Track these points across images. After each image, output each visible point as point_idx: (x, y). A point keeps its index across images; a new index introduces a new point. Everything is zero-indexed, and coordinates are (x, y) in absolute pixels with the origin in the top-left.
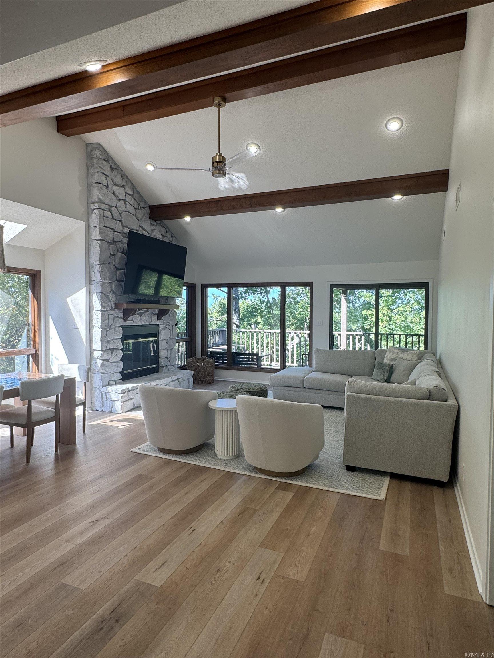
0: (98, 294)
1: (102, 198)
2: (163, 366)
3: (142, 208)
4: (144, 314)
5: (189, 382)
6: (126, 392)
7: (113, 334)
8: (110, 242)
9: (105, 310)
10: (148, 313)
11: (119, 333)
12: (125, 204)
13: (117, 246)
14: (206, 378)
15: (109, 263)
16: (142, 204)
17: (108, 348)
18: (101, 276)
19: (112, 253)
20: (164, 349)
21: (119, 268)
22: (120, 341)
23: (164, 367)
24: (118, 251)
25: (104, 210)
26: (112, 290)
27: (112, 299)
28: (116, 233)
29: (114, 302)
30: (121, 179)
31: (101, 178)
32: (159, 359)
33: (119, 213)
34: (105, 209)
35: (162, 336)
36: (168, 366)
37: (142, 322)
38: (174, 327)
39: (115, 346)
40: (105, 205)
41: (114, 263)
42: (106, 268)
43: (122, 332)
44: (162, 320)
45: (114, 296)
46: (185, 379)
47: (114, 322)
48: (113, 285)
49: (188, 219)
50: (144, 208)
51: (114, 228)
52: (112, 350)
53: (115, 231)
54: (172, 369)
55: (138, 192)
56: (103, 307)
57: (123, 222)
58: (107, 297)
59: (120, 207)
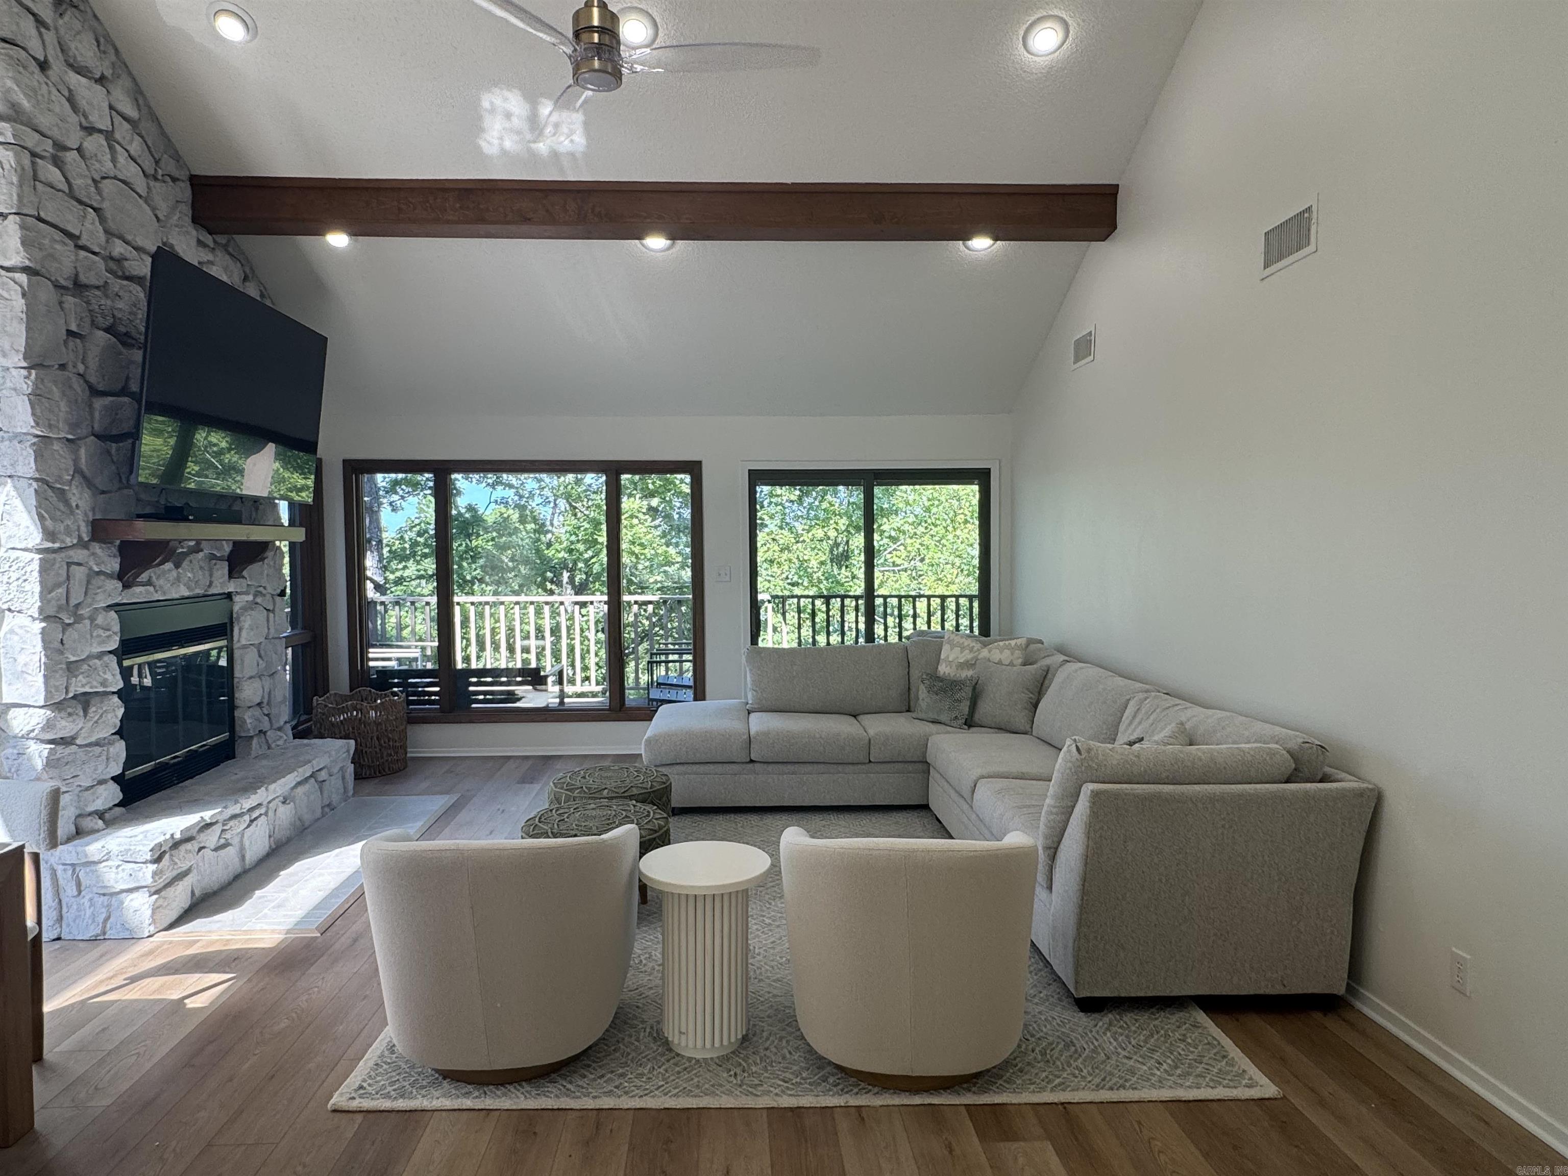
0: (24, 483)
1: (26, 104)
2: (252, 733)
3: (168, 179)
4: (188, 559)
5: (343, 778)
6: (165, 852)
7: (88, 636)
8: (63, 282)
9: (57, 545)
10: (201, 554)
11: (108, 633)
12: (111, 147)
13: (88, 303)
14: (386, 758)
15: (63, 367)
16: (169, 166)
17: (71, 695)
18: (33, 414)
19: (74, 328)
20: (251, 678)
21: (101, 387)
22: (113, 661)
23: (252, 737)
24: (93, 324)
25: (34, 155)
26: (78, 471)
27: (77, 506)
28: (83, 253)
29: (86, 514)
30: (96, 49)
31: (18, 24)
32: (237, 713)
33: (94, 180)
34: (38, 150)
35: (244, 633)
36: (265, 733)
37: (182, 586)
38: (278, 599)
39: (95, 683)
40: (37, 136)
41: (81, 368)
42: (55, 382)
43: (117, 628)
44: (243, 577)
45: (87, 494)
46: (335, 770)
47: (90, 592)
48: (83, 452)
49: (338, 240)
50: (174, 180)
51: (77, 233)
52: (85, 700)
53: (80, 243)
54: (280, 743)
55: (155, 119)
56: (49, 535)
57: (108, 214)
58: (62, 494)
59: (96, 155)
